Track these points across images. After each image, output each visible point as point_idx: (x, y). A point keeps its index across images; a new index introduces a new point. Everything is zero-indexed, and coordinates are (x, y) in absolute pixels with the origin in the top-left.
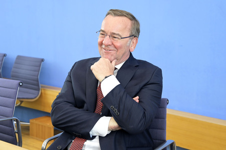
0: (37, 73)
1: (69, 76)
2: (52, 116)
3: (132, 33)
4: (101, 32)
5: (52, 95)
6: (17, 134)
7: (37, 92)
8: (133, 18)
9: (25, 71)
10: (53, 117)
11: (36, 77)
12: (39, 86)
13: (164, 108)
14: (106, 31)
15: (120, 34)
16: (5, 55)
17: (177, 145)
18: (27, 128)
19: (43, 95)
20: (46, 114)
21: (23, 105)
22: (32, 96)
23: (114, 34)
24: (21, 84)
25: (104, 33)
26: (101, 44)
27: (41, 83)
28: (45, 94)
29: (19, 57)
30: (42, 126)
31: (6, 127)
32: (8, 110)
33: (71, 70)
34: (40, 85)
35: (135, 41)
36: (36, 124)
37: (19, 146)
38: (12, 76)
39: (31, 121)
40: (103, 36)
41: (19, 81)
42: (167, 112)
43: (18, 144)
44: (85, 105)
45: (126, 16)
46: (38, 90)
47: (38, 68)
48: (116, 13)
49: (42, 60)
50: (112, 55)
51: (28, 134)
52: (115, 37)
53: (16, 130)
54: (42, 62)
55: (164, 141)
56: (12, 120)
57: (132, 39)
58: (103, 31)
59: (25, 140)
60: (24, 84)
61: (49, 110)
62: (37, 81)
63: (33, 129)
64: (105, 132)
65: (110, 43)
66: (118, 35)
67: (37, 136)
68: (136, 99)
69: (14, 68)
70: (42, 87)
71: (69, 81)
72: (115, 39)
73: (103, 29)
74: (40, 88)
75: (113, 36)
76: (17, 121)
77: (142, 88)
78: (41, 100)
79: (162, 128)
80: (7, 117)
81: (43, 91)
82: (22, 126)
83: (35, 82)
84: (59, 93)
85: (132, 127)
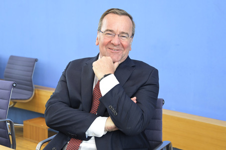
0: (31, 73)
1: (64, 75)
5: (46, 95)
6: (10, 137)
7: (30, 92)
9: (18, 71)
10: (47, 117)
11: (30, 78)
12: (32, 86)
13: (160, 108)
14: (115, 31)
17: (173, 146)
18: (21, 130)
19: (37, 95)
20: (40, 115)
21: (16, 106)
22: (25, 97)
24: (14, 85)
27: (35, 84)
28: (39, 95)
29: (12, 57)
30: (36, 127)
33: (66, 70)
34: (34, 86)
36: (30, 125)
37: (13, 148)
38: (5, 77)
39: (25, 122)
41: (13, 82)
43: (12, 146)
44: (81, 106)
46: (32, 90)
47: (32, 68)
49: (36, 60)
51: (22, 136)
53: (9, 132)
54: (36, 63)
55: (160, 143)
56: (5, 122)
59: (19, 142)
60: (17, 85)
61: (43, 111)
62: (31, 81)
63: (27, 131)
64: (101, 133)
66: (127, 34)
67: (30, 138)
68: (134, 99)
69: (8, 68)
70: (36, 87)
71: (63, 81)
74: (34, 88)
76: (10, 122)
77: (139, 89)
78: (34, 100)
79: (159, 129)
80: (1, 119)
81: (37, 92)
82: (15, 128)
83: (29, 83)
84: (53, 93)
85: (130, 128)
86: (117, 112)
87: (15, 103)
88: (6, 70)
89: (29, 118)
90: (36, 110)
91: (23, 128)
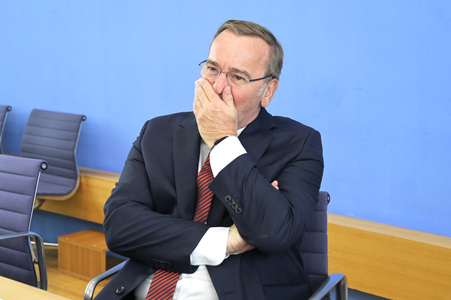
0: (72, 143)
1: (137, 148)
2: (107, 229)
3: (269, 70)
4: (209, 65)
5: (102, 188)
6: (36, 266)
7: (73, 181)
8: (272, 41)
9: (49, 139)
10: (109, 232)
11: (70, 153)
12: (74, 169)
13: (323, 211)
14: (221, 64)
16: (8, 109)
17: (350, 285)
18: (53, 254)
19: (84, 187)
20: (93, 226)
21: (44, 207)
23: (237, 71)
24: (44, 166)
27: (80, 165)
28: (88, 185)
29: (36, 113)
30: (83, 249)
31: (15, 252)
32: (19, 218)
33: (140, 138)
34: (78, 168)
35: (272, 86)
36: (71, 246)
37: (41, 288)
38: (23, 151)
39: (61, 239)
40: (214, 73)
41: (41, 161)
42: (329, 221)
43: (39, 285)
44: (175, 208)
45: (260, 36)
46: (74, 177)
47: (74, 134)
48: (243, 28)
49: (83, 118)
51: (56, 266)
52: (238, 78)
53: (34, 257)
54: (82, 123)
55: (325, 278)
56: (26, 237)
57: (268, 82)
58: (213, 63)
59: (52, 278)
60: (49, 167)
61: (100, 218)
62: (72, 159)
63: (66, 256)
67: (72, 271)
69: (27, 133)
70: (82, 172)
71: (137, 158)
74: (79, 173)
75: (235, 75)
76: (37, 239)
77: (284, 167)
78: (79, 197)
79: (322, 251)
80: (18, 232)
81: (83, 180)
82: (46, 250)
83: (68, 162)
84: (116, 184)
85: (266, 236)
86: (241, 205)
87: (42, 202)
88: (24, 137)
89: (68, 232)
90: (81, 215)
91: (57, 251)
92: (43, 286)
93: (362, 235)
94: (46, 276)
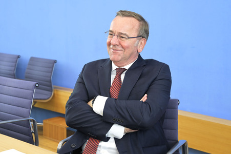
0: (50, 74)
3: (139, 33)
5: (64, 96)
6: (33, 134)
8: (141, 19)
9: (38, 72)
11: (49, 78)
12: (51, 87)
14: (114, 31)
15: (127, 33)
16: (19, 57)
17: (189, 146)
18: (41, 128)
19: (56, 95)
20: (60, 115)
21: (36, 106)
22: (45, 97)
23: (122, 34)
24: (37, 85)
25: (112, 34)
26: (109, 44)
28: (57, 95)
29: (32, 59)
30: (55, 126)
31: (23, 127)
32: (25, 111)
33: (82, 72)
34: (53, 86)
35: (143, 42)
36: (50, 124)
38: (26, 77)
39: (44, 121)
40: (112, 36)
41: (36, 82)
42: (179, 114)
43: (35, 143)
45: (134, 17)
46: (51, 91)
47: (51, 69)
48: (124, 14)
49: (55, 62)
50: (119, 55)
51: (42, 135)
52: (123, 37)
53: (32, 130)
54: (55, 64)
55: (177, 142)
56: (28, 120)
57: (140, 40)
58: (111, 31)
59: (41, 141)
60: (40, 86)
61: (63, 111)
62: (50, 82)
63: (47, 130)
65: (117, 43)
66: (125, 34)
67: (50, 137)
69: (28, 69)
70: (55, 88)
71: (81, 83)
72: (122, 39)
73: (111, 29)
74: (53, 89)
75: (121, 36)
76: (33, 121)
78: (53, 100)
80: (24, 117)
81: (55, 92)
82: (38, 127)
83: (48, 83)
84: (71, 94)
87: (35, 103)
88: (26, 70)
89: (48, 118)
92: (37, 144)
93: (195, 120)
94: (38, 139)
